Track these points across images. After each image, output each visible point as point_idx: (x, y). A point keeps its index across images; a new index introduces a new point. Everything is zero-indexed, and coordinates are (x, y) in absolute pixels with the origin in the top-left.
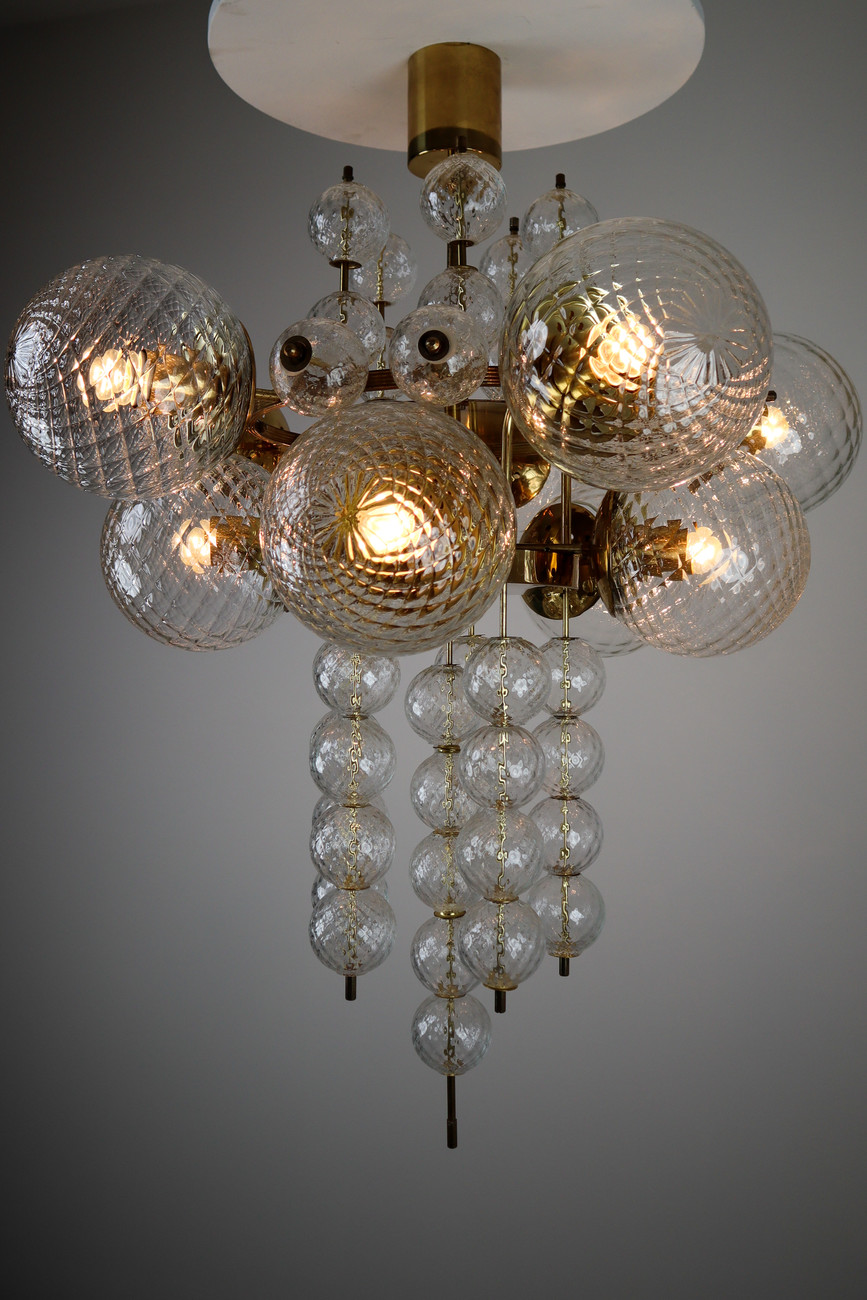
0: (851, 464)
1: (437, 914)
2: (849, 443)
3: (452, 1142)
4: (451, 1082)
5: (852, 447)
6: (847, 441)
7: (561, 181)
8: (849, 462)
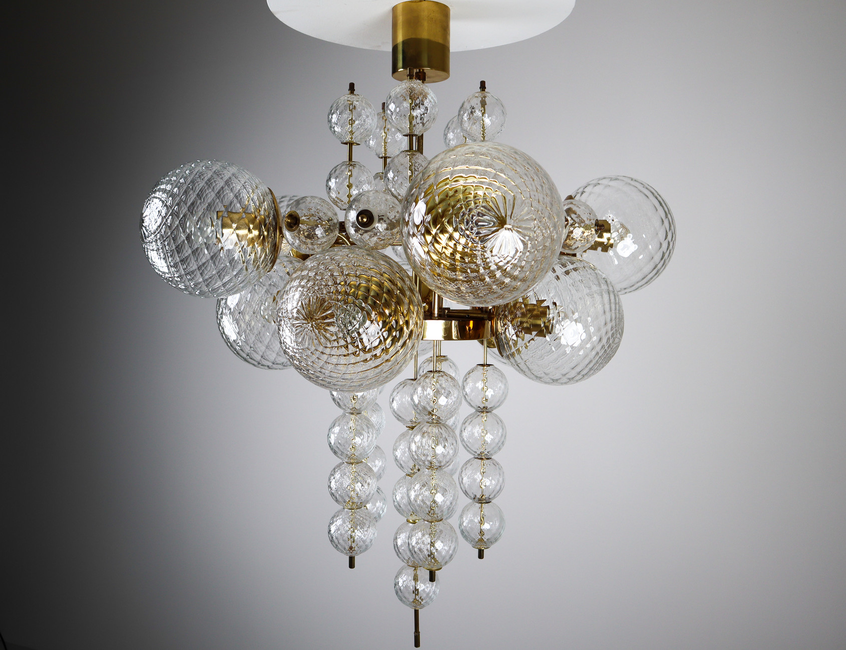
0: (670, 253)
1: (408, 521)
2: (667, 240)
3: (417, 644)
4: (416, 612)
5: (669, 243)
6: (665, 239)
7: (483, 86)
8: (668, 252)
